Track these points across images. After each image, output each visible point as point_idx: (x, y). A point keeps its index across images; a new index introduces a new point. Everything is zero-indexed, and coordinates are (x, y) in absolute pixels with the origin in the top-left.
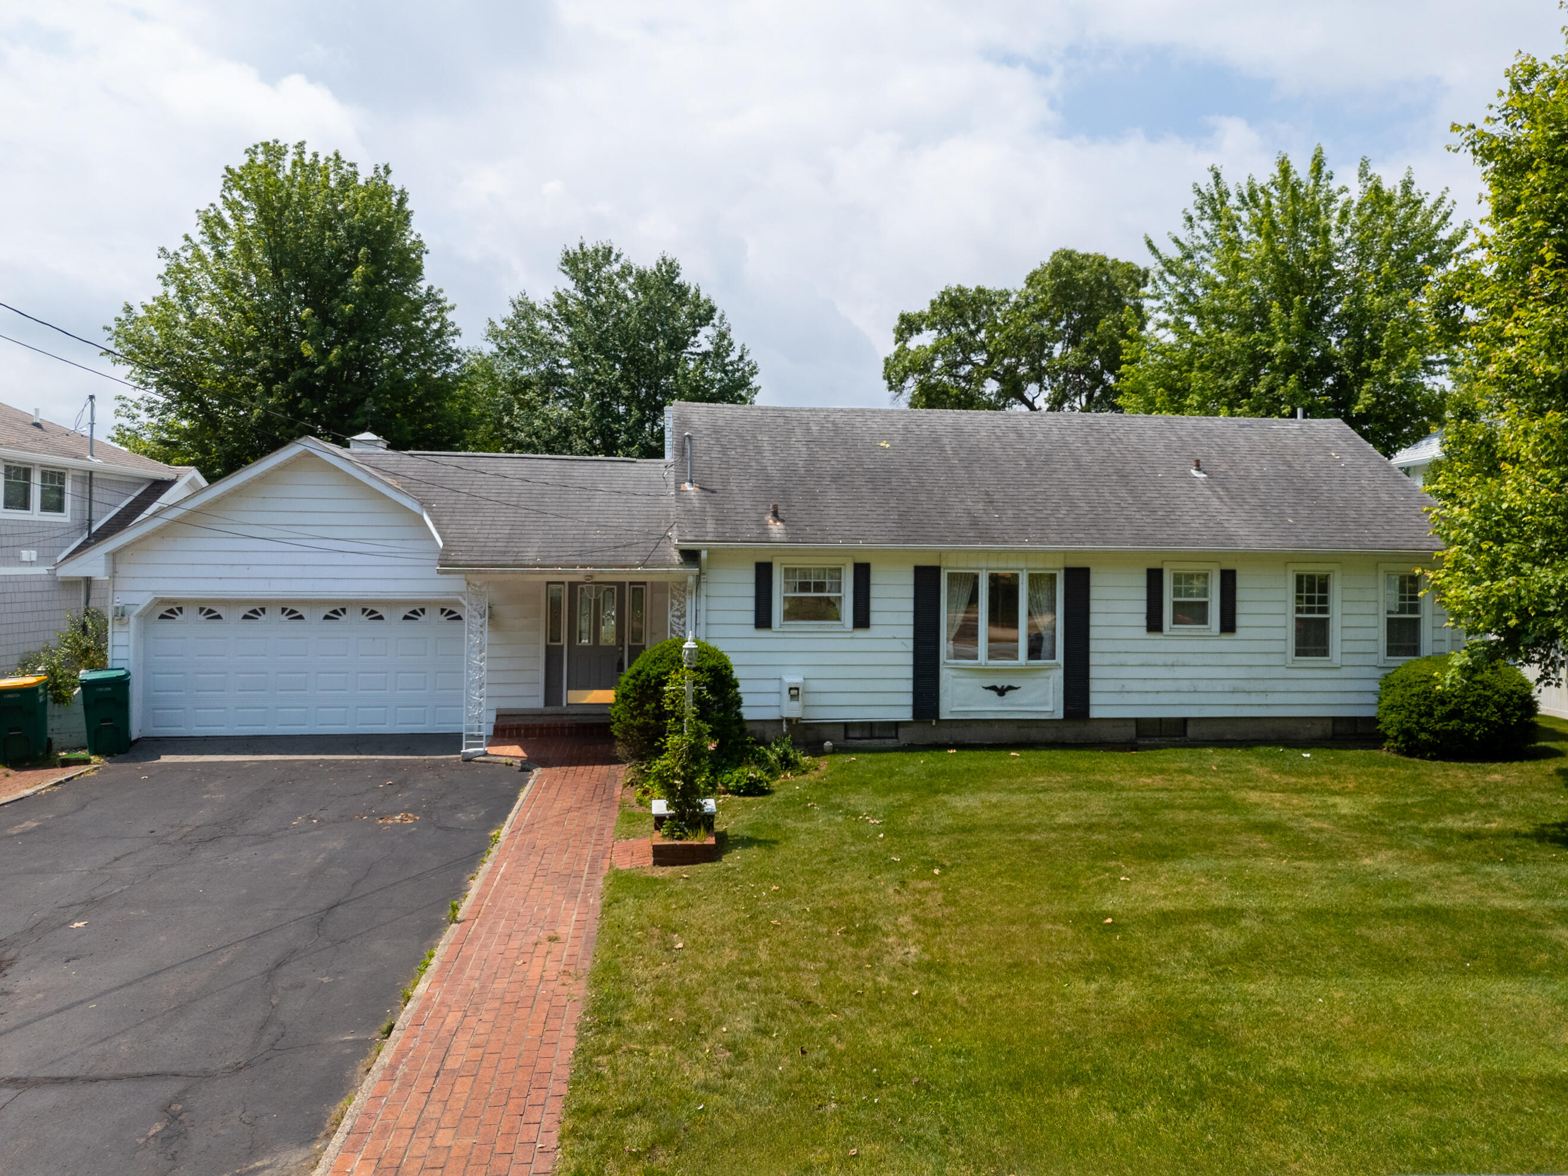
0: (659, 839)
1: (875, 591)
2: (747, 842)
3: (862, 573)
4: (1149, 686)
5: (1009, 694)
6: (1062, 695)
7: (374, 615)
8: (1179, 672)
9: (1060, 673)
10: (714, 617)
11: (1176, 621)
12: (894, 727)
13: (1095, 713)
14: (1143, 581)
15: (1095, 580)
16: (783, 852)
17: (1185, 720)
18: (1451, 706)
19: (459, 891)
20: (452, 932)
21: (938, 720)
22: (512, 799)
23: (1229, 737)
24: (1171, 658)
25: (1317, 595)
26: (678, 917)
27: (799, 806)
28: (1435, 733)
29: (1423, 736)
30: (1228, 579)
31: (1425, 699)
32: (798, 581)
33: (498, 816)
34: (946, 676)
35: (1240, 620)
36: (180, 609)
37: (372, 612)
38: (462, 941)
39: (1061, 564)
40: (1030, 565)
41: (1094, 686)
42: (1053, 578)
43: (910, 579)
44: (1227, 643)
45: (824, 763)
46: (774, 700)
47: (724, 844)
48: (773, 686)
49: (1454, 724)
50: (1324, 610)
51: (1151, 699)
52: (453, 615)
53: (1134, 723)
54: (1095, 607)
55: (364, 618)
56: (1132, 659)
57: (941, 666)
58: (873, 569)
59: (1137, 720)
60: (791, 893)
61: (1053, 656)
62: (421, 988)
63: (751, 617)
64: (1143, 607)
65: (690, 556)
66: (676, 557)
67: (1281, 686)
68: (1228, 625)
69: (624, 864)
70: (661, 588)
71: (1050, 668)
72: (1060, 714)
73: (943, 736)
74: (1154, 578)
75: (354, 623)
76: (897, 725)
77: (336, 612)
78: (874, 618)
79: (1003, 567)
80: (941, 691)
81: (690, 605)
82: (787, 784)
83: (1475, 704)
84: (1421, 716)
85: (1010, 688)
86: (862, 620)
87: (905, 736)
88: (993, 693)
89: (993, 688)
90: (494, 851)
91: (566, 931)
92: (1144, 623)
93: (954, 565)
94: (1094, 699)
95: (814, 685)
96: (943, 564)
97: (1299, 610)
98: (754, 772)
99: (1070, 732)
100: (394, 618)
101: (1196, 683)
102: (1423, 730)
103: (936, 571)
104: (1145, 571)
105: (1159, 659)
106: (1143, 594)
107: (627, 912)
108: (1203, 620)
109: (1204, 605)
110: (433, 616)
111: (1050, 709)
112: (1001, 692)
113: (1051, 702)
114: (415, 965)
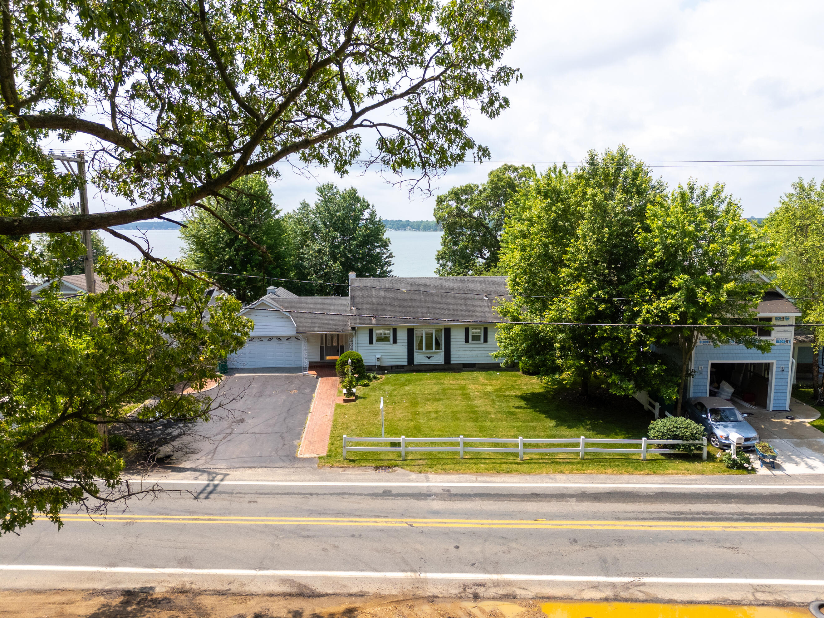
0: (344, 397)
1: (398, 335)
2: (361, 398)
3: (395, 331)
5: (431, 358)
6: (444, 358)
8: (473, 352)
9: (443, 353)
10: (359, 342)
11: (472, 340)
12: (403, 367)
13: (452, 362)
14: (464, 331)
15: (452, 331)
16: (368, 400)
17: (476, 364)
19: (309, 407)
20: (310, 415)
21: (414, 365)
22: (315, 386)
24: (471, 349)
26: (347, 412)
27: (374, 389)
30: (486, 330)
32: (379, 333)
33: (313, 391)
34: (415, 354)
35: (489, 339)
37: (279, 339)
38: (312, 416)
39: (443, 328)
40: (435, 329)
41: (452, 356)
42: (441, 330)
43: (406, 332)
44: (485, 345)
45: (384, 377)
46: (374, 361)
47: (357, 398)
48: (373, 357)
51: (466, 359)
52: (297, 338)
54: (452, 337)
55: (277, 340)
56: (461, 349)
57: (414, 352)
58: (397, 330)
59: (462, 364)
60: (366, 408)
61: (441, 349)
62: (308, 422)
63: (368, 342)
64: (464, 337)
65: (353, 329)
66: (350, 329)
68: (486, 341)
69: (338, 402)
70: (346, 336)
71: (441, 352)
72: (443, 363)
73: (415, 368)
74: (467, 330)
75: (275, 341)
76: (404, 366)
77: (270, 339)
78: (398, 341)
79: (429, 328)
80: (414, 358)
81: (353, 339)
82: (374, 383)
86: (395, 342)
87: (406, 368)
88: (427, 358)
90: (314, 399)
91: (328, 414)
92: (464, 341)
93: (417, 329)
94: (452, 359)
95: (383, 357)
96: (414, 328)
98: (366, 381)
99: (446, 367)
100: (284, 340)
101: (477, 355)
103: (413, 330)
104: (464, 329)
105: (468, 349)
106: (464, 334)
107: (338, 411)
108: (480, 340)
109: (480, 336)
110: (293, 339)
111: (441, 362)
112: (429, 358)
113: (441, 360)
114: (305, 419)
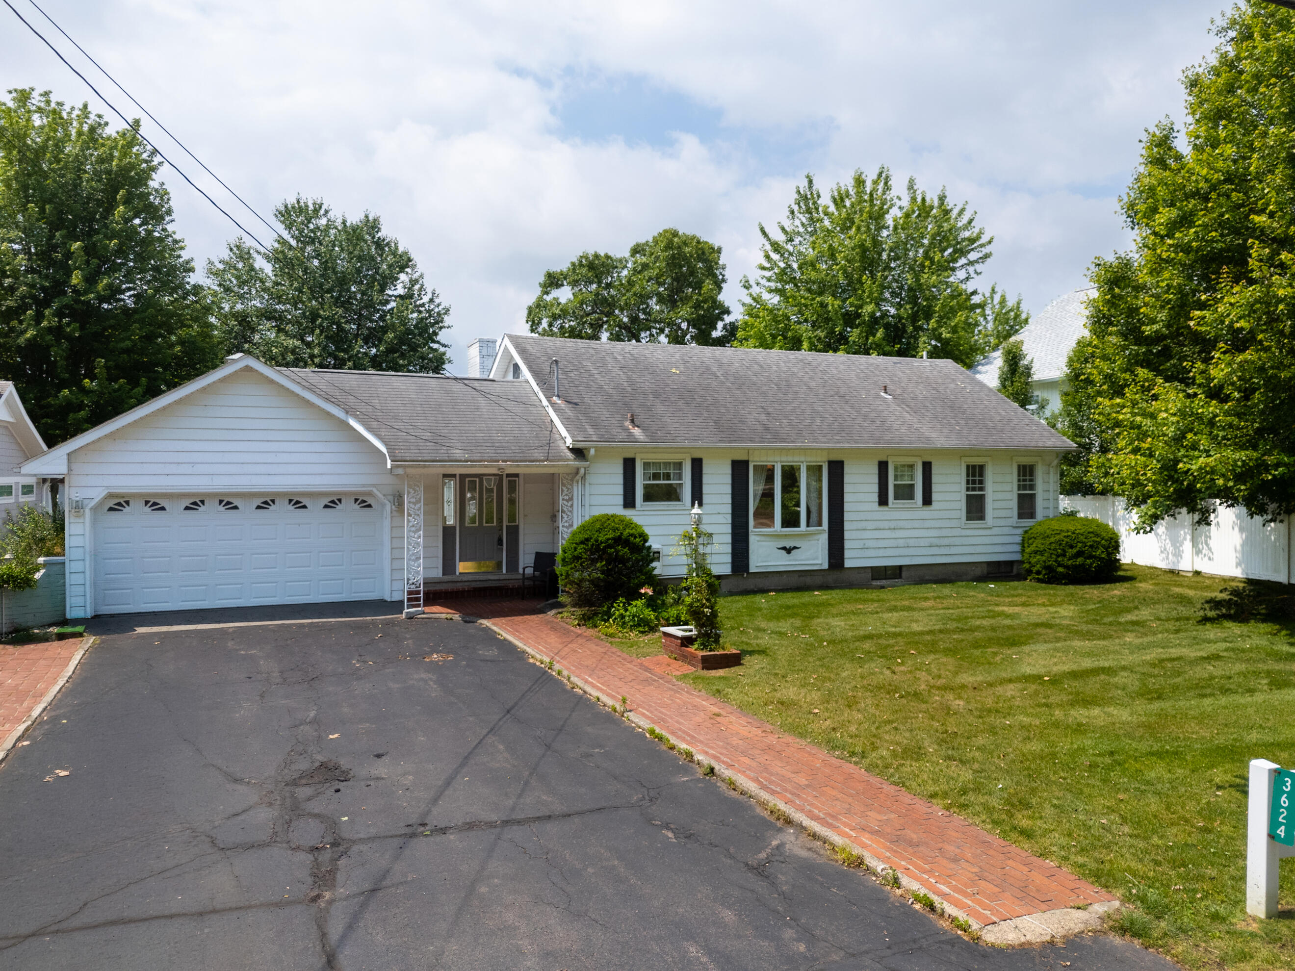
0: (696, 651)
1: (706, 479)
3: (697, 465)
4: (882, 544)
5: (793, 552)
6: (827, 552)
7: (299, 505)
8: (899, 534)
9: (825, 536)
10: (594, 500)
11: (896, 498)
13: (848, 564)
14: (875, 470)
15: (847, 469)
17: (900, 567)
18: (1078, 549)
21: (748, 573)
23: (927, 578)
24: (893, 524)
25: (977, 478)
28: (1067, 567)
29: (1061, 569)
30: (927, 468)
31: (1060, 545)
32: (652, 472)
33: (511, 651)
34: (754, 540)
35: (935, 497)
36: (127, 503)
37: (297, 502)
39: (825, 459)
40: (809, 459)
41: (847, 544)
42: (820, 467)
43: (728, 470)
44: (926, 512)
49: (1080, 560)
50: (981, 489)
51: (881, 553)
52: (364, 504)
53: (870, 570)
54: (847, 487)
55: (291, 507)
56: (870, 525)
57: (750, 534)
58: (704, 462)
59: (872, 568)
61: (820, 524)
64: (876, 488)
65: (579, 453)
66: (567, 454)
67: (958, 541)
68: (927, 500)
70: (532, 479)
71: (820, 533)
72: (826, 566)
73: (751, 584)
74: (883, 467)
75: (281, 511)
77: (266, 503)
78: (705, 499)
79: (790, 460)
80: (750, 552)
81: (576, 491)
83: (1091, 546)
84: (1058, 556)
85: (795, 548)
86: (697, 500)
87: (726, 586)
88: (784, 552)
89: (784, 548)
90: (562, 670)
91: (715, 710)
92: (877, 499)
93: (757, 459)
94: (847, 554)
96: (751, 459)
97: (968, 489)
99: (830, 579)
100: (315, 507)
101: (908, 540)
102: (1060, 565)
103: (746, 463)
104: (877, 463)
105: (886, 525)
106: (875, 479)
108: (911, 497)
109: (912, 486)
110: (348, 505)
111: (820, 562)
112: (789, 551)
113: (820, 556)
